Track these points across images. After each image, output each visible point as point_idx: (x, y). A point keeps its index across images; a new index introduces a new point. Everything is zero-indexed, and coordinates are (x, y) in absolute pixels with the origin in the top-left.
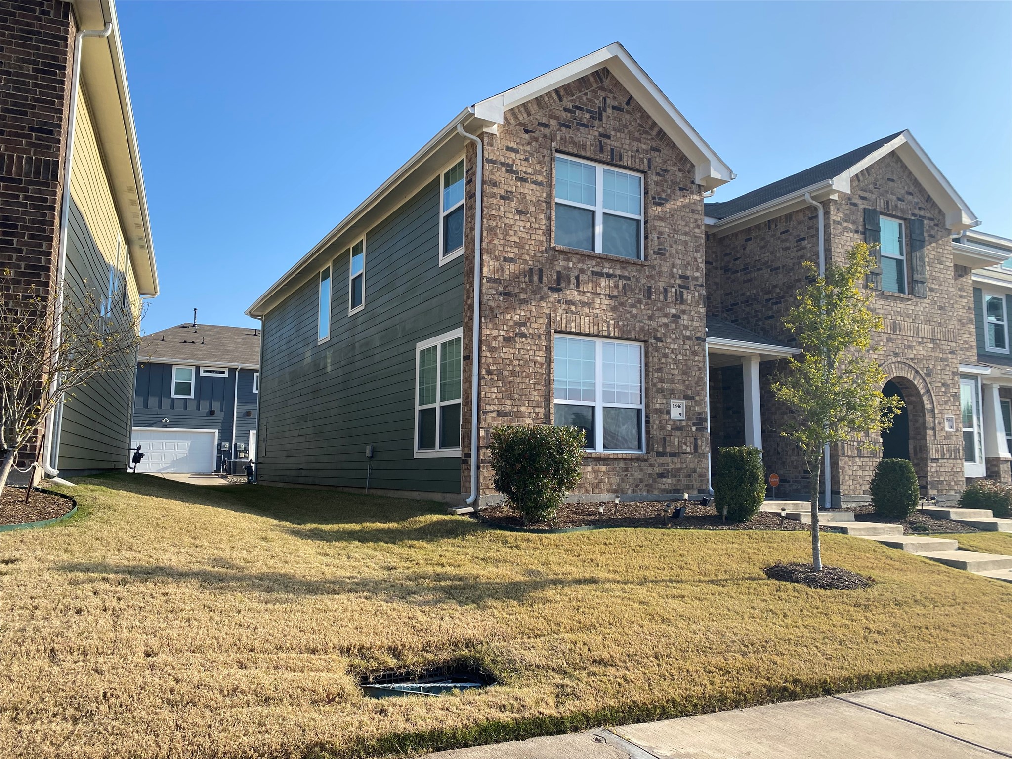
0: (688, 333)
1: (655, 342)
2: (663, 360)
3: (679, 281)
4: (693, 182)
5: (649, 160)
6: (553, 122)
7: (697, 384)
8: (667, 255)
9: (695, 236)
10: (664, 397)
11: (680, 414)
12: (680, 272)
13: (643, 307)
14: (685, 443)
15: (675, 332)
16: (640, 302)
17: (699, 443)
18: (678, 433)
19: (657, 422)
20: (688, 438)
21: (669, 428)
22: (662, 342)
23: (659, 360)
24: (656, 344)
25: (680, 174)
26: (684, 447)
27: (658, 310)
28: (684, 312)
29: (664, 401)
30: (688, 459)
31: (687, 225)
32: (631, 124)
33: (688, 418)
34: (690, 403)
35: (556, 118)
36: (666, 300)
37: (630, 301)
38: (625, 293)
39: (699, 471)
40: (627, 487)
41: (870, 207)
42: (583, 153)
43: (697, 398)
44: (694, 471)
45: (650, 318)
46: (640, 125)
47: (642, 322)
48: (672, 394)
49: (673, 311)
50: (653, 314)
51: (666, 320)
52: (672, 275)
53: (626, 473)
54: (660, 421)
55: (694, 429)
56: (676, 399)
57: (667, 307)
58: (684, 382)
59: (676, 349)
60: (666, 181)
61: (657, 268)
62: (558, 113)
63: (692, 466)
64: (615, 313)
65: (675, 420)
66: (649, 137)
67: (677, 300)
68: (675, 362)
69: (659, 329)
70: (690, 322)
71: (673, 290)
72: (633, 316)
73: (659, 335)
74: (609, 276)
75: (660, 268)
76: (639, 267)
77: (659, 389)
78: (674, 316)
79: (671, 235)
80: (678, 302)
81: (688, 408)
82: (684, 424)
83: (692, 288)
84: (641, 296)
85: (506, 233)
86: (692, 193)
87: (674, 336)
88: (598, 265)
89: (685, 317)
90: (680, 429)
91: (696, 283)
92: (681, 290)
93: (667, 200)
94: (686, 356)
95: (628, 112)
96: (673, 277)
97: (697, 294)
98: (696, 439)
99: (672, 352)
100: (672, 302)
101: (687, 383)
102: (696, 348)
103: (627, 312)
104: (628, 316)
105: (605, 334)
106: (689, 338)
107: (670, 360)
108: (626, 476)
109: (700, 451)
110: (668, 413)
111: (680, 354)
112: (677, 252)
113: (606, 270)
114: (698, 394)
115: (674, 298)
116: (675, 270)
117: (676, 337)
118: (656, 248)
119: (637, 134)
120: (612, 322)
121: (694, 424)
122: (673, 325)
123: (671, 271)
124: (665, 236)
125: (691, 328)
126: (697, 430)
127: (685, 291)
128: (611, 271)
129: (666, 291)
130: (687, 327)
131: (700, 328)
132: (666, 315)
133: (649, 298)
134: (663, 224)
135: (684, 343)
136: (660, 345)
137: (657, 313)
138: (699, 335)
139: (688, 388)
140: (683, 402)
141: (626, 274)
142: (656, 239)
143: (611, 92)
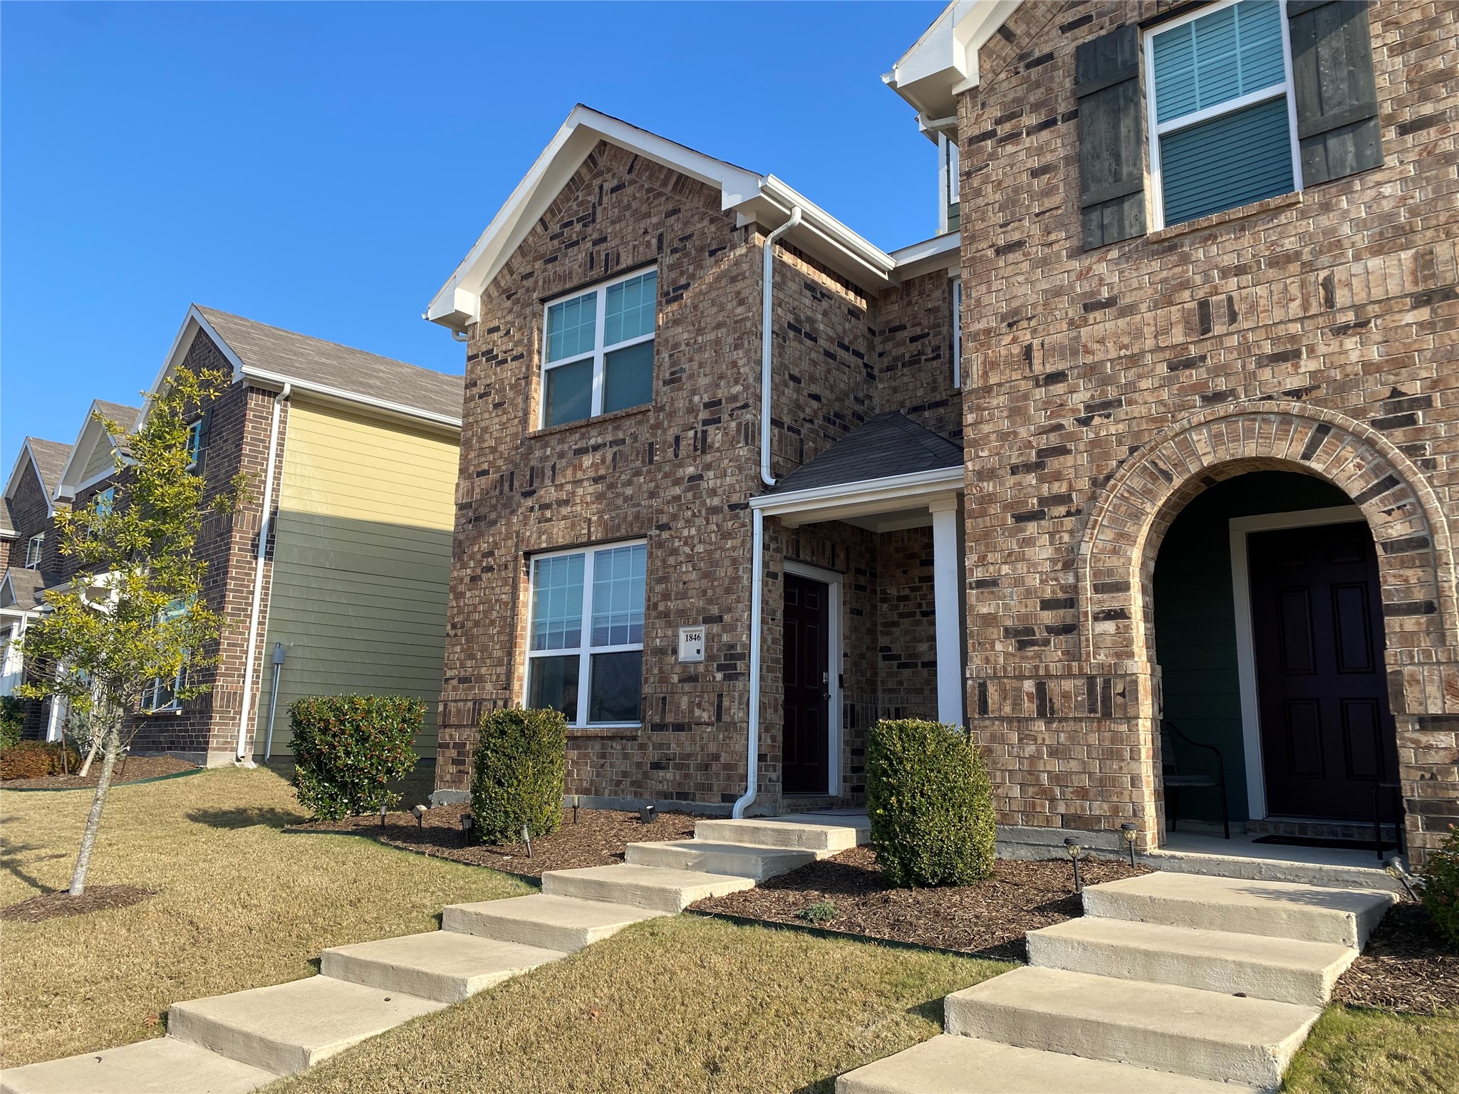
0: (716, 501)
1: (658, 532)
2: (671, 560)
3: (703, 415)
4: (734, 229)
5: (660, 238)
6: (539, 264)
7: (728, 591)
8: (684, 376)
9: (736, 322)
10: (669, 624)
11: (698, 652)
12: (706, 399)
13: (642, 480)
14: (699, 706)
15: (692, 506)
16: (637, 473)
17: (726, 703)
18: (687, 687)
19: (656, 671)
20: (706, 695)
21: (675, 679)
22: (670, 529)
23: (664, 561)
24: (659, 535)
25: (713, 228)
26: (697, 712)
27: (666, 476)
28: (708, 467)
29: (669, 633)
30: (705, 735)
31: (722, 309)
32: (635, 198)
33: (710, 658)
34: (716, 628)
35: (542, 256)
36: (676, 456)
37: (623, 477)
38: (614, 468)
39: (724, 758)
40: (604, 785)
41: (1103, 32)
42: (568, 286)
43: (727, 618)
44: (716, 757)
45: (652, 495)
46: (649, 190)
47: (639, 505)
48: (685, 617)
49: (691, 470)
50: (657, 487)
51: (677, 491)
52: (692, 410)
53: (603, 761)
54: (661, 670)
55: (719, 676)
56: (688, 625)
57: (681, 465)
58: (705, 592)
59: (692, 537)
60: (687, 255)
61: (667, 408)
62: (542, 250)
63: (712, 748)
64: (601, 503)
65: (685, 665)
66: (663, 199)
67: (696, 449)
68: (690, 559)
69: (666, 508)
70: (719, 481)
71: (691, 433)
72: (626, 499)
73: (664, 519)
74: (596, 448)
75: (672, 405)
76: (639, 417)
77: (661, 612)
78: (691, 479)
79: (692, 341)
80: (699, 452)
81: (710, 638)
82: (701, 669)
83: (725, 417)
84: (638, 463)
85: (481, 440)
86: (733, 247)
87: (690, 513)
88: (583, 437)
89: (711, 474)
90: (692, 679)
91: (734, 405)
92: (705, 428)
93: (686, 286)
94: (710, 544)
95: (632, 182)
96: (693, 410)
97: (733, 424)
98: (720, 696)
99: (686, 543)
100: (688, 457)
101: (710, 592)
102: (730, 524)
103: (618, 495)
104: (620, 501)
105: (585, 539)
106: (715, 510)
107: (682, 558)
108: (603, 766)
109: (725, 718)
110: (675, 651)
111: (700, 542)
112: (701, 365)
113: (592, 442)
114: (729, 610)
115: (692, 448)
116: (696, 398)
117: (694, 515)
118: (667, 376)
119: (644, 209)
120: (595, 518)
121: (720, 667)
122: (690, 495)
123: (691, 401)
124: (683, 347)
125: (720, 491)
126: (726, 678)
127: (711, 429)
128: (600, 440)
129: (677, 439)
130: (713, 493)
131: (737, 487)
132: (677, 482)
133: (651, 461)
134: (680, 330)
135: (708, 523)
136: (665, 535)
137: (665, 483)
138: (735, 499)
139: (710, 602)
140: (702, 630)
141: (621, 436)
142: (667, 359)
143: (609, 170)
